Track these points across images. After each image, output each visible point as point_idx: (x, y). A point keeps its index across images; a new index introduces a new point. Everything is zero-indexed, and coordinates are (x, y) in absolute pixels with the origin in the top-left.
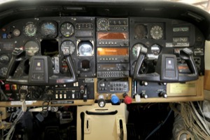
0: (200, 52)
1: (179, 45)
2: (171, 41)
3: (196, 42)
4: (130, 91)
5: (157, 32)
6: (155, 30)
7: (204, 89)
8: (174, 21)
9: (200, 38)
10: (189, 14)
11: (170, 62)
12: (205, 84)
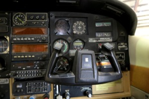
0: (124, 46)
1: (102, 40)
2: (94, 36)
3: (119, 37)
4: (52, 91)
5: (80, 27)
6: (78, 26)
7: (131, 85)
8: (96, 16)
9: (123, 33)
10: (108, 7)
11: (87, 60)
12: (131, 80)
